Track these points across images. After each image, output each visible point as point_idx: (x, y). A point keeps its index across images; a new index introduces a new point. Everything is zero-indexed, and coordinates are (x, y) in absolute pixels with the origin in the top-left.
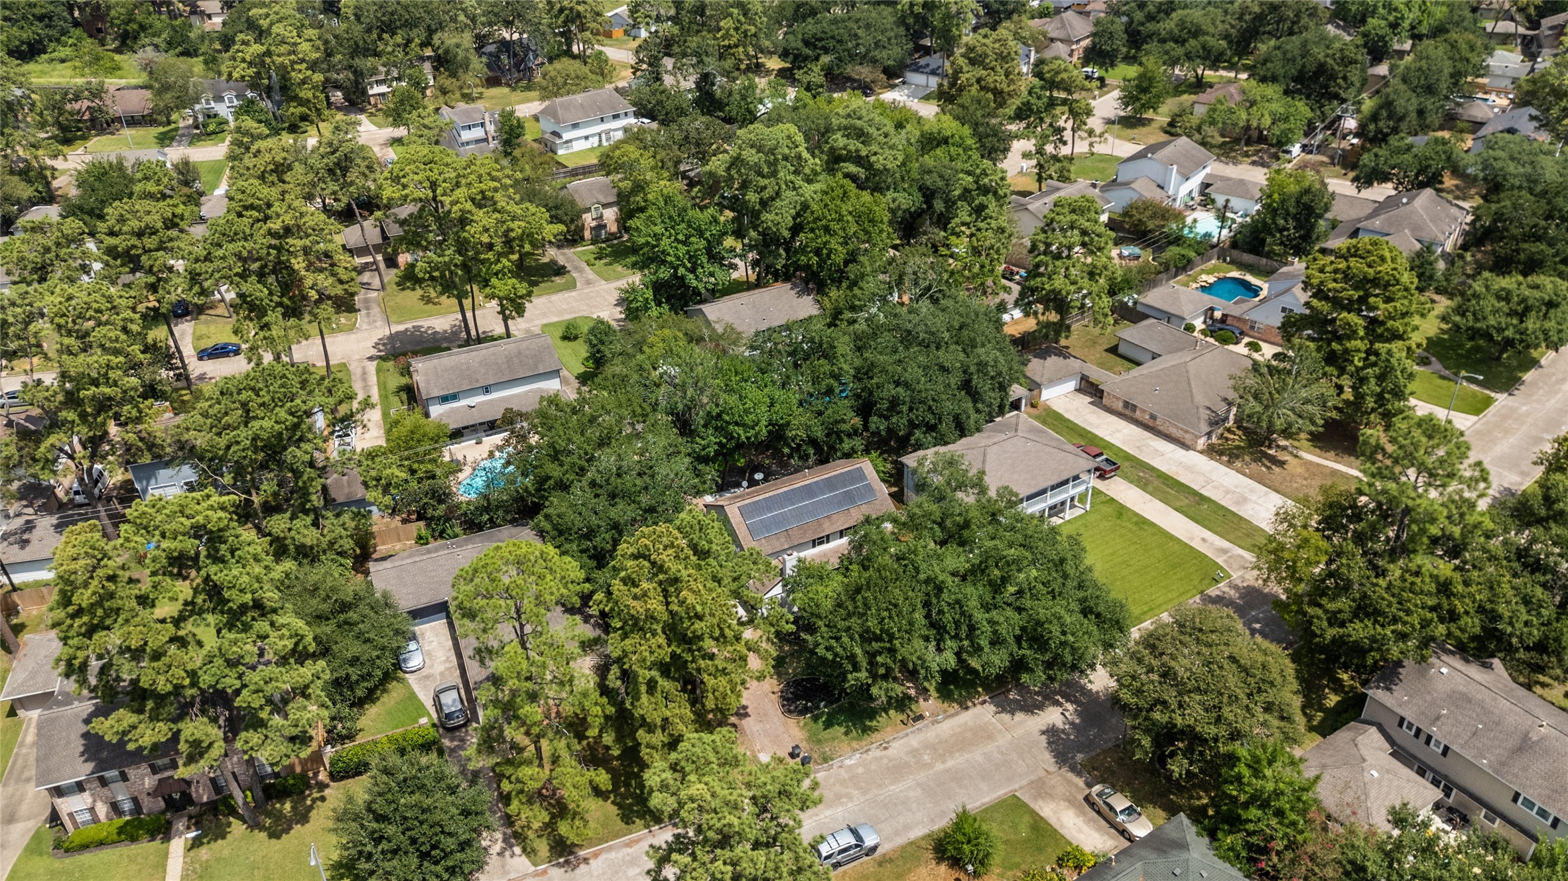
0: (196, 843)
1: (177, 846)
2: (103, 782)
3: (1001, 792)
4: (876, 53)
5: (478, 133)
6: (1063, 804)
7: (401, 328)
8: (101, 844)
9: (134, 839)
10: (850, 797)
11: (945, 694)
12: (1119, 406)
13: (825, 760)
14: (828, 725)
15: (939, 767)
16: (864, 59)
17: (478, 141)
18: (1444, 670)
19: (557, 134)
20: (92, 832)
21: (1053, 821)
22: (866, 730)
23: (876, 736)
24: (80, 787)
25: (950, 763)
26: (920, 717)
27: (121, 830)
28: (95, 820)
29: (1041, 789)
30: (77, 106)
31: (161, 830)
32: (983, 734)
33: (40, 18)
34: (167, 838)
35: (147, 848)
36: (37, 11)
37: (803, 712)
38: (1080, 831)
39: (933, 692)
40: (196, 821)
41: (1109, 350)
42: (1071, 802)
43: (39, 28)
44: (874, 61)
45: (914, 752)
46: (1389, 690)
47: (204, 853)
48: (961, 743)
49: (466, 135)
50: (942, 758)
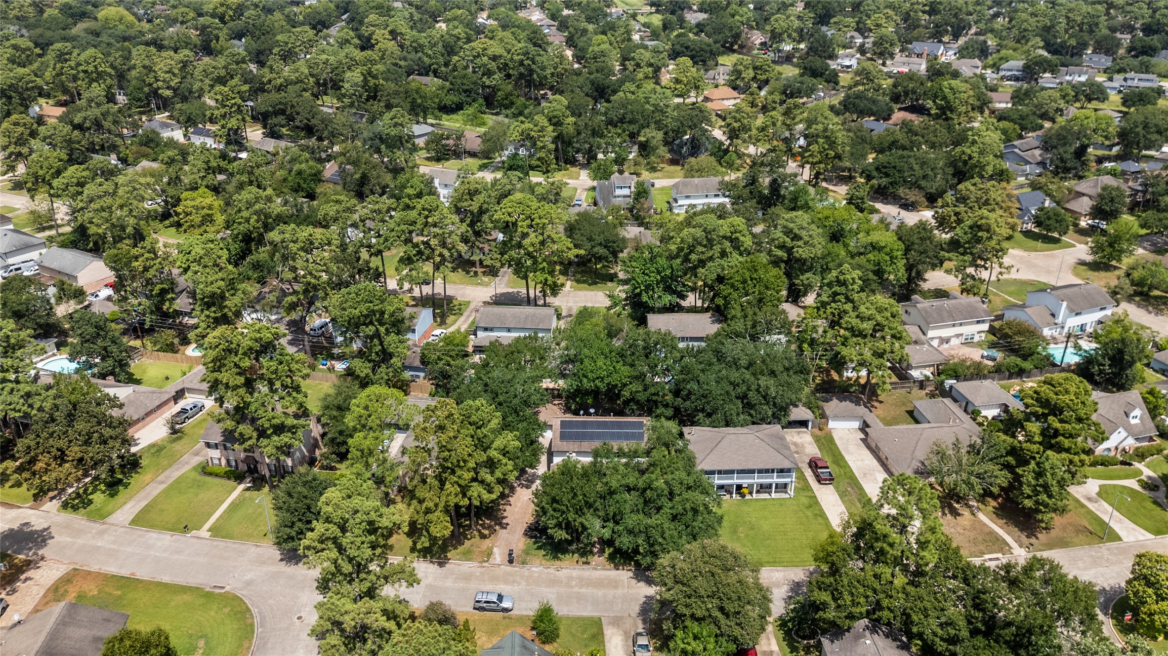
0: (248, 489)
1: (242, 487)
2: (226, 448)
3: (596, 614)
4: (923, 183)
5: (626, 192)
6: (621, 632)
7: (511, 290)
8: (217, 475)
9: (229, 478)
10: (519, 584)
11: (611, 558)
12: (873, 445)
13: (523, 563)
14: (539, 548)
15: (576, 589)
16: (915, 185)
17: (625, 196)
18: (868, 642)
19: (676, 201)
20: (216, 470)
21: (607, 638)
22: (556, 557)
23: (558, 563)
24: (216, 446)
25: (583, 590)
26: (588, 563)
27: (226, 473)
28: (220, 465)
29: (616, 622)
30: (447, 142)
31: (239, 478)
32: (614, 584)
33: (465, 91)
34: (240, 483)
35: (232, 483)
36: (465, 87)
37: (531, 537)
38: (616, 647)
39: (606, 555)
40: (254, 481)
41: (907, 412)
42: (626, 633)
43: (463, 97)
44: (920, 188)
45: (571, 578)
46: (832, 642)
47: (248, 493)
48: (599, 584)
49: (618, 192)
50: (581, 586)
